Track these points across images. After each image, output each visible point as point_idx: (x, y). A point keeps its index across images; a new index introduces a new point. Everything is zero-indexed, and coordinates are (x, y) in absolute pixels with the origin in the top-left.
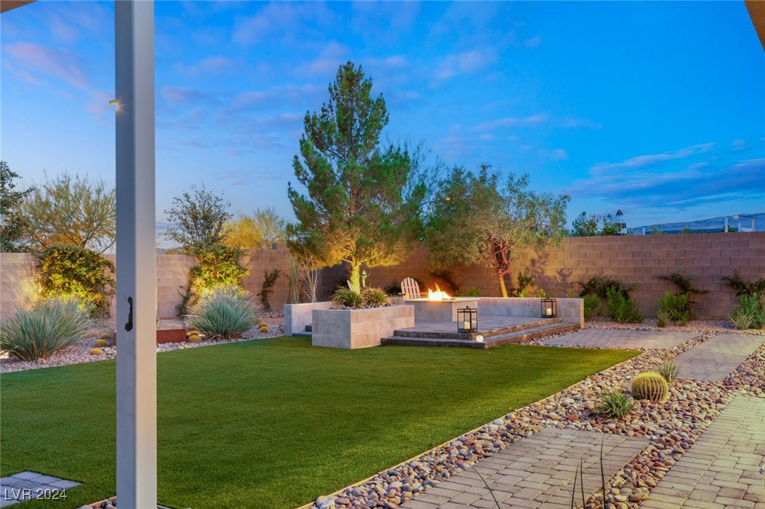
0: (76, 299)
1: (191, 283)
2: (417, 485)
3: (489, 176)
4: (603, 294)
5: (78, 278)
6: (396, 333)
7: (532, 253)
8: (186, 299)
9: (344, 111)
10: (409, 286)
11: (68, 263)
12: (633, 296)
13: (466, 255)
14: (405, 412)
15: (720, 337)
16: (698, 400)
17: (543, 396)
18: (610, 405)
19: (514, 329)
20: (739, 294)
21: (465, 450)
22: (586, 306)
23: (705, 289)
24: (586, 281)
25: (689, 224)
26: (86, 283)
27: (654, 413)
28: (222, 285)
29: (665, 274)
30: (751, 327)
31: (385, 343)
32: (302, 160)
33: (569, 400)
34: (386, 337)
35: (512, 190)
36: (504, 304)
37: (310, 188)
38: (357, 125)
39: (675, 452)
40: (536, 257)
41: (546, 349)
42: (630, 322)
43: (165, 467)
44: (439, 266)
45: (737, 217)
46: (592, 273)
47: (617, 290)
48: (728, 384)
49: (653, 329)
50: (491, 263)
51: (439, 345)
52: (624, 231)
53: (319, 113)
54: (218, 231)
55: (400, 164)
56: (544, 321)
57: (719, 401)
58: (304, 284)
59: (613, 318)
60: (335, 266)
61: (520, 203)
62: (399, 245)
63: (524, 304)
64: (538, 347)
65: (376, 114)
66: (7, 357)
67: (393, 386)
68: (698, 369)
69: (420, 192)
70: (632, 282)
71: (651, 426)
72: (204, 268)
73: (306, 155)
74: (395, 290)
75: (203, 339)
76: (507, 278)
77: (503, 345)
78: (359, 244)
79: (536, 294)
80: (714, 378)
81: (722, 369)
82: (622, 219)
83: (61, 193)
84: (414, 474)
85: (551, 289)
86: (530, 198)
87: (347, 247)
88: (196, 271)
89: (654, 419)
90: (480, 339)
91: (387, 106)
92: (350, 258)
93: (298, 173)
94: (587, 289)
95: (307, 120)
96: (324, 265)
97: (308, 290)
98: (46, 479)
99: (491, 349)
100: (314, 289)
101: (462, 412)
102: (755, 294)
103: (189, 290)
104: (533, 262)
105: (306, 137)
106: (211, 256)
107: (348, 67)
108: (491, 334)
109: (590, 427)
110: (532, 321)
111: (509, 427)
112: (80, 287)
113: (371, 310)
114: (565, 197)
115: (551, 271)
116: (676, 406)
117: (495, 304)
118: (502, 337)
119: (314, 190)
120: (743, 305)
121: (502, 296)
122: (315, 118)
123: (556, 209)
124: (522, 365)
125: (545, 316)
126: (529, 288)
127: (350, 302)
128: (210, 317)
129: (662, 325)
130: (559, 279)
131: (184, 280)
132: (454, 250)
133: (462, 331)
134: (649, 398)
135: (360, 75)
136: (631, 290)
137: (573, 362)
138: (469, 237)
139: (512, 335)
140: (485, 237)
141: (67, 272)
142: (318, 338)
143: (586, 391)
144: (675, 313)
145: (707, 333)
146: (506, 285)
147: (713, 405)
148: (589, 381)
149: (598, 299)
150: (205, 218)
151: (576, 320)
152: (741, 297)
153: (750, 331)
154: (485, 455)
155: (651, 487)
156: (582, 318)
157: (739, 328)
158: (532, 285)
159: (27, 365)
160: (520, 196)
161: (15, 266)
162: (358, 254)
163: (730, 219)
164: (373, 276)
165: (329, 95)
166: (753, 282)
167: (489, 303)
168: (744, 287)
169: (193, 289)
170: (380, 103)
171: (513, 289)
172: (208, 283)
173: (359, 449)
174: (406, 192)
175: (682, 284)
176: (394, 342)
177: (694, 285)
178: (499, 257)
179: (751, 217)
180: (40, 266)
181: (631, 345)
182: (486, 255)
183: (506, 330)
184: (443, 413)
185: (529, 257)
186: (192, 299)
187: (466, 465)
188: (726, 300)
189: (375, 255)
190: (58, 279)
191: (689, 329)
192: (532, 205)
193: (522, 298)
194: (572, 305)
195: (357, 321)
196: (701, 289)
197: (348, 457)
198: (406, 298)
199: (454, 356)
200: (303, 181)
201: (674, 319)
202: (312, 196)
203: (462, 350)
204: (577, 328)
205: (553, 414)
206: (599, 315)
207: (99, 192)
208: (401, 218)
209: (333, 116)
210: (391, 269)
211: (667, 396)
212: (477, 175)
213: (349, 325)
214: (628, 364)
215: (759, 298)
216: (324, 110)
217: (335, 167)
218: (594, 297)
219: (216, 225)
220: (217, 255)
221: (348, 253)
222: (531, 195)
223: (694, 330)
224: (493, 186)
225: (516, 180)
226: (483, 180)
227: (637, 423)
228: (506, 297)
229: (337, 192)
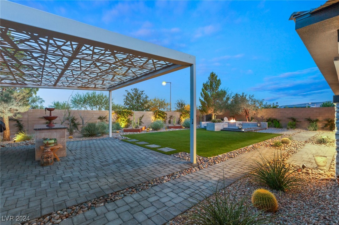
0: (161, 120)
1: (180, 117)
2: (237, 155)
3: (244, 95)
4: (272, 121)
5: (161, 116)
6: (224, 128)
7: (254, 112)
8: (179, 120)
9: (211, 83)
10: (226, 119)
11: (159, 113)
12: (280, 122)
13: (238, 112)
14: (230, 143)
15: (304, 132)
16: (298, 144)
17: (260, 142)
18: (277, 144)
19: (251, 128)
20: (310, 122)
21: (245, 150)
22: (268, 124)
23: (301, 121)
24: (268, 119)
25: (296, 105)
26: (162, 117)
27: (287, 146)
28: (186, 118)
29: (289, 117)
30: (313, 130)
31: (222, 130)
32: (202, 93)
33: (266, 143)
34: (222, 129)
35: (250, 98)
36: (248, 123)
37: (204, 98)
38: (214, 85)
39: (292, 153)
40: (255, 113)
41: (259, 133)
42: (279, 128)
43: (198, 145)
44: (232, 115)
45: (310, 103)
46: (270, 117)
47: (276, 121)
48: (306, 142)
49: (286, 130)
50: (244, 114)
51: (234, 131)
52: (278, 107)
53: (206, 83)
54: (184, 107)
55: (224, 93)
56: (258, 127)
57: (303, 145)
58: (203, 118)
59: (275, 127)
60: (209, 114)
61: (252, 101)
62: (223, 110)
63: (252, 123)
64: (257, 132)
65: (218, 83)
66: (151, 130)
67: (226, 138)
68: (298, 139)
69: (228, 99)
70: (280, 119)
71: (287, 149)
72: (183, 115)
73: (203, 92)
74: (223, 120)
75: (185, 128)
76: (248, 117)
77: (248, 132)
78: (214, 110)
79: (255, 121)
80: (302, 141)
81: (305, 139)
82: (277, 104)
83: (155, 100)
84: (235, 153)
85: (259, 120)
86: (254, 100)
87: (212, 111)
88: (181, 115)
89: (287, 147)
90: (243, 130)
91: (221, 81)
92: (212, 113)
93: (201, 95)
94: (268, 120)
95: (203, 84)
96: (207, 114)
97: (204, 119)
98: (171, 149)
99: (246, 132)
100: (205, 119)
101: (242, 144)
102: (315, 122)
103: (180, 119)
104: (255, 114)
105: (203, 88)
106: (184, 112)
107: (212, 73)
108: (245, 129)
109: (272, 148)
110: (255, 127)
111: (253, 147)
112: (161, 118)
113: (219, 123)
114: (263, 100)
115: (259, 116)
116: (292, 145)
117: (246, 123)
118: (248, 130)
119: (205, 99)
120: (311, 125)
121: (247, 121)
122: (205, 84)
123: (261, 102)
124: (253, 136)
125: (258, 126)
126: (253, 120)
127: (214, 122)
128: (186, 124)
129: (288, 129)
130: (261, 118)
131: (179, 117)
132: (236, 111)
133: (239, 128)
134: (285, 143)
135: (215, 74)
136: (280, 121)
137: (266, 136)
138: (240, 109)
139: (250, 130)
140: (243, 108)
141: (159, 115)
142: (208, 129)
143: (270, 141)
144: (291, 126)
145: (301, 131)
146: (248, 119)
147: (302, 146)
148: (270, 139)
149: (271, 123)
150: (181, 105)
151: (266, 127)
152: (311, 123)
153: (313, 131)
154: (249, 151)
155: (287, 159)
156: (267, 127)
157: (310, 130)
158: (254, 119)
159: (156, 131)
160: (252, 100)
161: (150, 114)
162: (214, 112)
163: (308, 104)
164: (218, 117)
165: (208, 79)
166: (314, 119)
167: (244, 123)
168: (312, 121)
169: (181, 119)
170: (219, 80)
171: (249, 120)
172: (184, 118)
173: (223, 148)
174: (225, 99)
175: (294, 120)
176: (224, 130)
177: (297, 120)
178: (246, 113)
179: (315, 103)
180: (154, 114)
181: (280, 133)
182: (243, 113)
183: (249, 129)
184: (238, 143)
185: (254, 113)
186: (180, 121)
187: (246, 152)
188: (306, 124)
189: (218, 112)
190: (157, 116)
191: (296, 130)
192: (254, 101)
193: (252, 122)
194: (265, 124)
195: (216, 126)
196: (299, 121)
197: (221, 149)
198: (225, 121)
199: (238, 134)
200: (202, 97)
201: (292, 128)
202: (204, 100)
203: (240, 132)
204: (266, 129)
205: (263, 145)
206: (271, 126)
207: (161, 100)
208: (224, 104)
209: (209, 84)
210: (221, 115)
211: (290, 143)
212: (241, 95)
213: (214, 126)
214: (280, 137)
215: (316, 124)
216: (207, 82)
217: (209, 94)
218: (270, 122)
219: (184, 106)
220: (185, 112)
221: (212, 112)
222: (255, 99)
223: (297, 130)
224: (245, 97)
225: (251, 96)
226: (243, 96)
227: (283, 148)
228: (248, 122)
229: (210, 99)
